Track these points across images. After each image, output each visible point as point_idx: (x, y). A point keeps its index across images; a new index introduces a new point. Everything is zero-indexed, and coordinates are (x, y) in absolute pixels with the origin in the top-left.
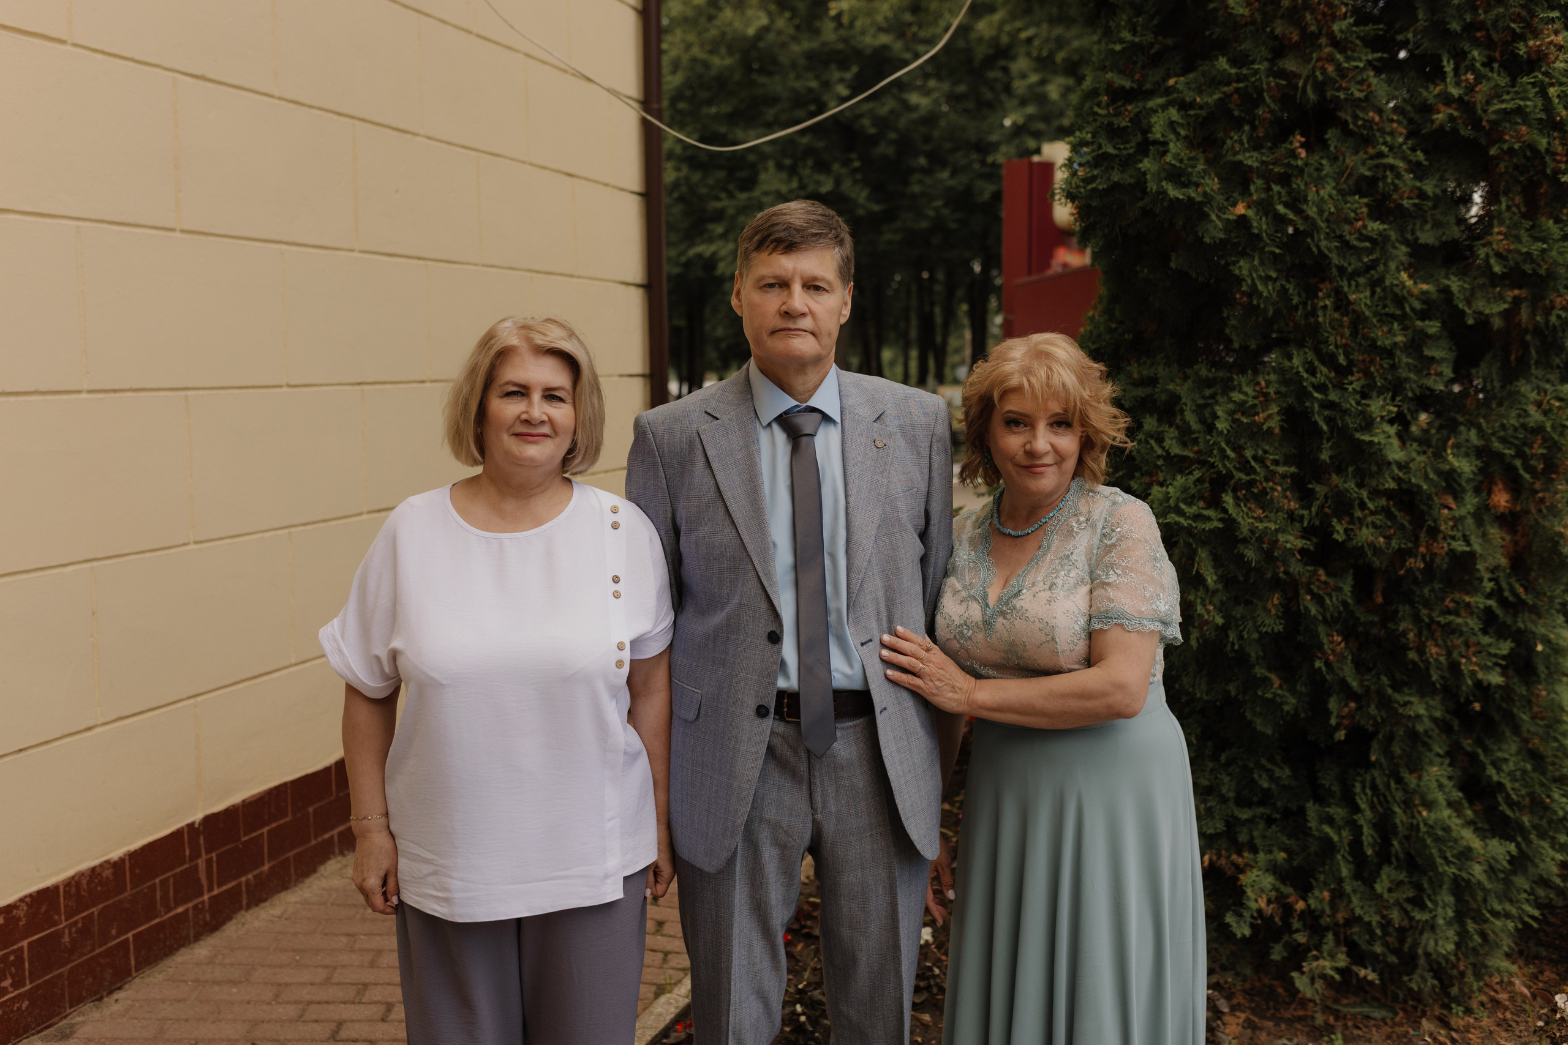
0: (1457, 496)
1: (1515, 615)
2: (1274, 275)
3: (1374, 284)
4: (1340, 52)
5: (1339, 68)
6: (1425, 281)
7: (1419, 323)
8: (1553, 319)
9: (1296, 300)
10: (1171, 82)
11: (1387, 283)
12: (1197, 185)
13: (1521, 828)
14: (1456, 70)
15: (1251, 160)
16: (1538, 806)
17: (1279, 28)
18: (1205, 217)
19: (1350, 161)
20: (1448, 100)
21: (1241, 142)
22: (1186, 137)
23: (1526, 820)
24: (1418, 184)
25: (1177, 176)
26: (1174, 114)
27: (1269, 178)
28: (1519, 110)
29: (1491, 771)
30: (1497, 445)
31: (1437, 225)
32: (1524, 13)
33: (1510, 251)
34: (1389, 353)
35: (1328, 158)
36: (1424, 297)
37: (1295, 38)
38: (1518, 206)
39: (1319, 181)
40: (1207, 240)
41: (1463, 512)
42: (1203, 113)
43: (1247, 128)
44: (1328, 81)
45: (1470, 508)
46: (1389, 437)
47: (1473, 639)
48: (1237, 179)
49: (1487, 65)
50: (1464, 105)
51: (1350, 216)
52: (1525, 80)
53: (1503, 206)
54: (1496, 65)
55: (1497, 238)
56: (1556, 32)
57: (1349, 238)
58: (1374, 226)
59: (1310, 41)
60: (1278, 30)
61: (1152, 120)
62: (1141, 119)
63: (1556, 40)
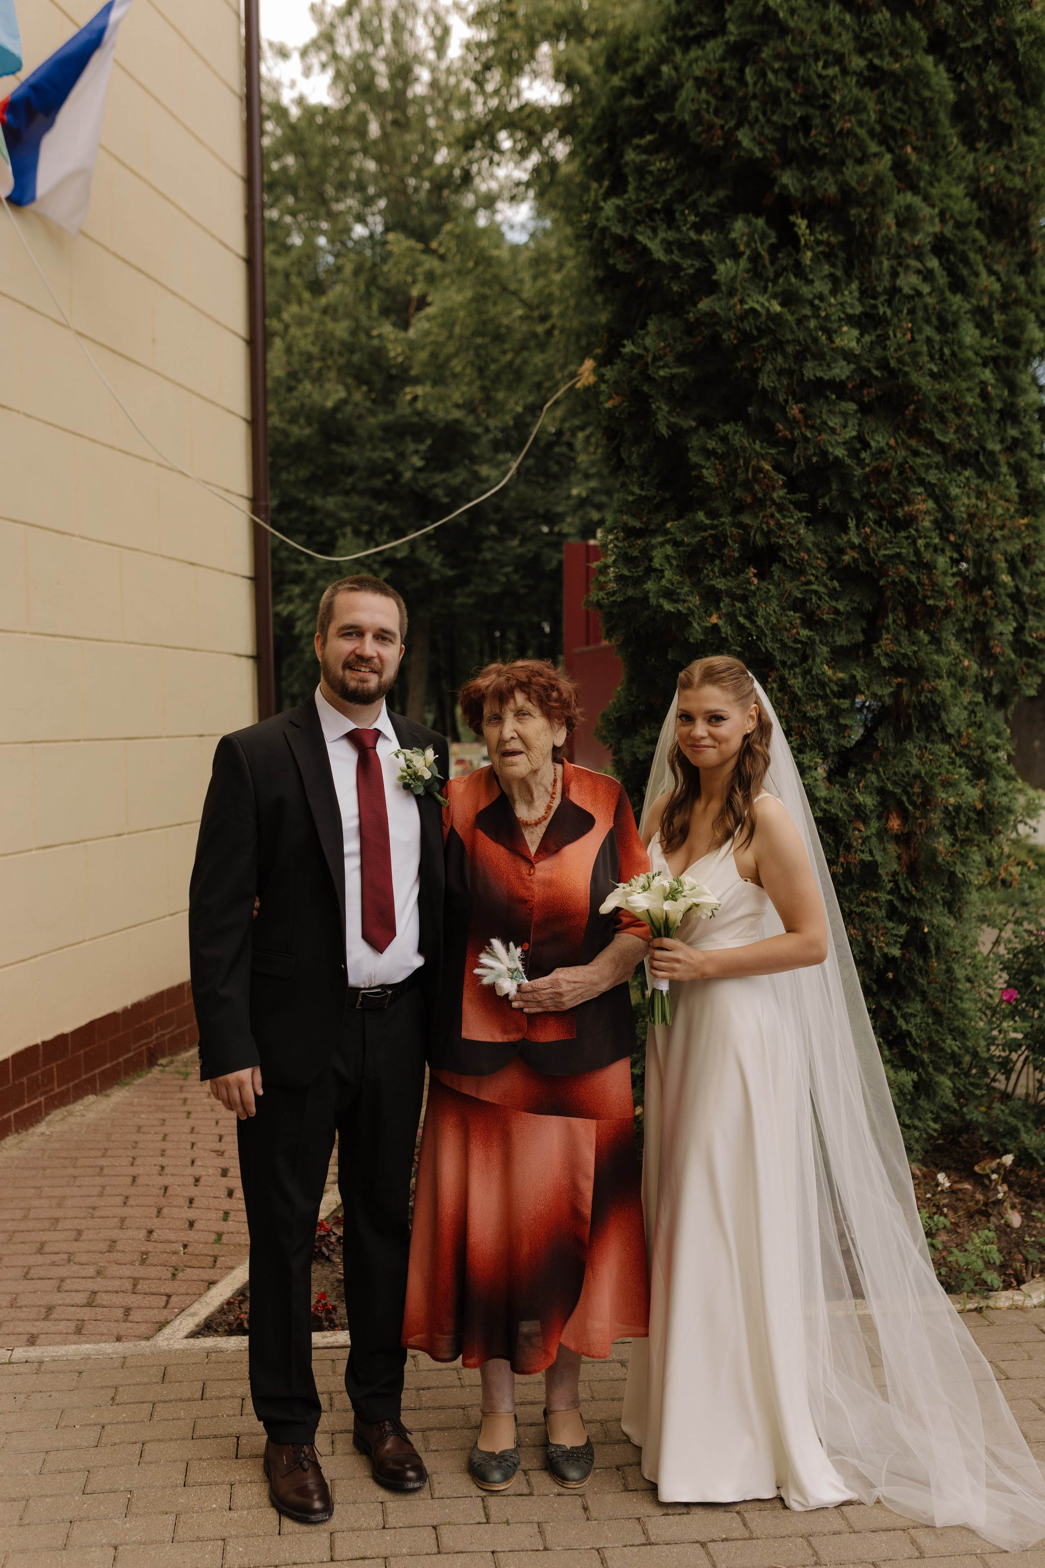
0: (865, 821)
1: (909, 907)
3: (806, 673)
4: (779, 512)
5: (778, 523)
6: (842, 671)
7: (836, 701)
8: (923, 699)
10: (668, 525)
11: (814, 672)
12: (684, 601)
13: (922, 1064)
14: (857, 526)
15: (721, 584)
16: (934, 1047)
17: (738, 492)
18: (689, 624)
19: (788, 586)
20: (853, 547)
21: (713, 570)
22: (677, 566)
23: (925, 1057)
24: (834, 604)
25: (670, 594)
26: (669, 549)
27: (734, 597)
28: (898, 555)
29: (901, 1022)
30: (890, 787)
31: (849, 632)
32: (901, 488)
33: (893, 651)
34: (815, 721)
35: (774, 584)
36: (840, 683)
37: (749, 500)
38: (901, 620)
39: (767, 600)
40: (691, 640)
41: (868, 833)
42: (689, 549)
43: (717, 562)
44: (770, 532)
45: (874, 831)
46: (816, 780)
47: (881, 925)
48: (712, 597)
49: (878, 523)
50: (863, 550)
51: (788, 625)
52: (903, 534)
53: (890, 620)
54: (884, 523)
55: (886, 642)
56: (924, 501)
57: (787, 641)
58: (805, 633)
59: (759, 503)
60: (738, 495)
61: (653, 553)
62: (646, 552)
63: (923, 507)
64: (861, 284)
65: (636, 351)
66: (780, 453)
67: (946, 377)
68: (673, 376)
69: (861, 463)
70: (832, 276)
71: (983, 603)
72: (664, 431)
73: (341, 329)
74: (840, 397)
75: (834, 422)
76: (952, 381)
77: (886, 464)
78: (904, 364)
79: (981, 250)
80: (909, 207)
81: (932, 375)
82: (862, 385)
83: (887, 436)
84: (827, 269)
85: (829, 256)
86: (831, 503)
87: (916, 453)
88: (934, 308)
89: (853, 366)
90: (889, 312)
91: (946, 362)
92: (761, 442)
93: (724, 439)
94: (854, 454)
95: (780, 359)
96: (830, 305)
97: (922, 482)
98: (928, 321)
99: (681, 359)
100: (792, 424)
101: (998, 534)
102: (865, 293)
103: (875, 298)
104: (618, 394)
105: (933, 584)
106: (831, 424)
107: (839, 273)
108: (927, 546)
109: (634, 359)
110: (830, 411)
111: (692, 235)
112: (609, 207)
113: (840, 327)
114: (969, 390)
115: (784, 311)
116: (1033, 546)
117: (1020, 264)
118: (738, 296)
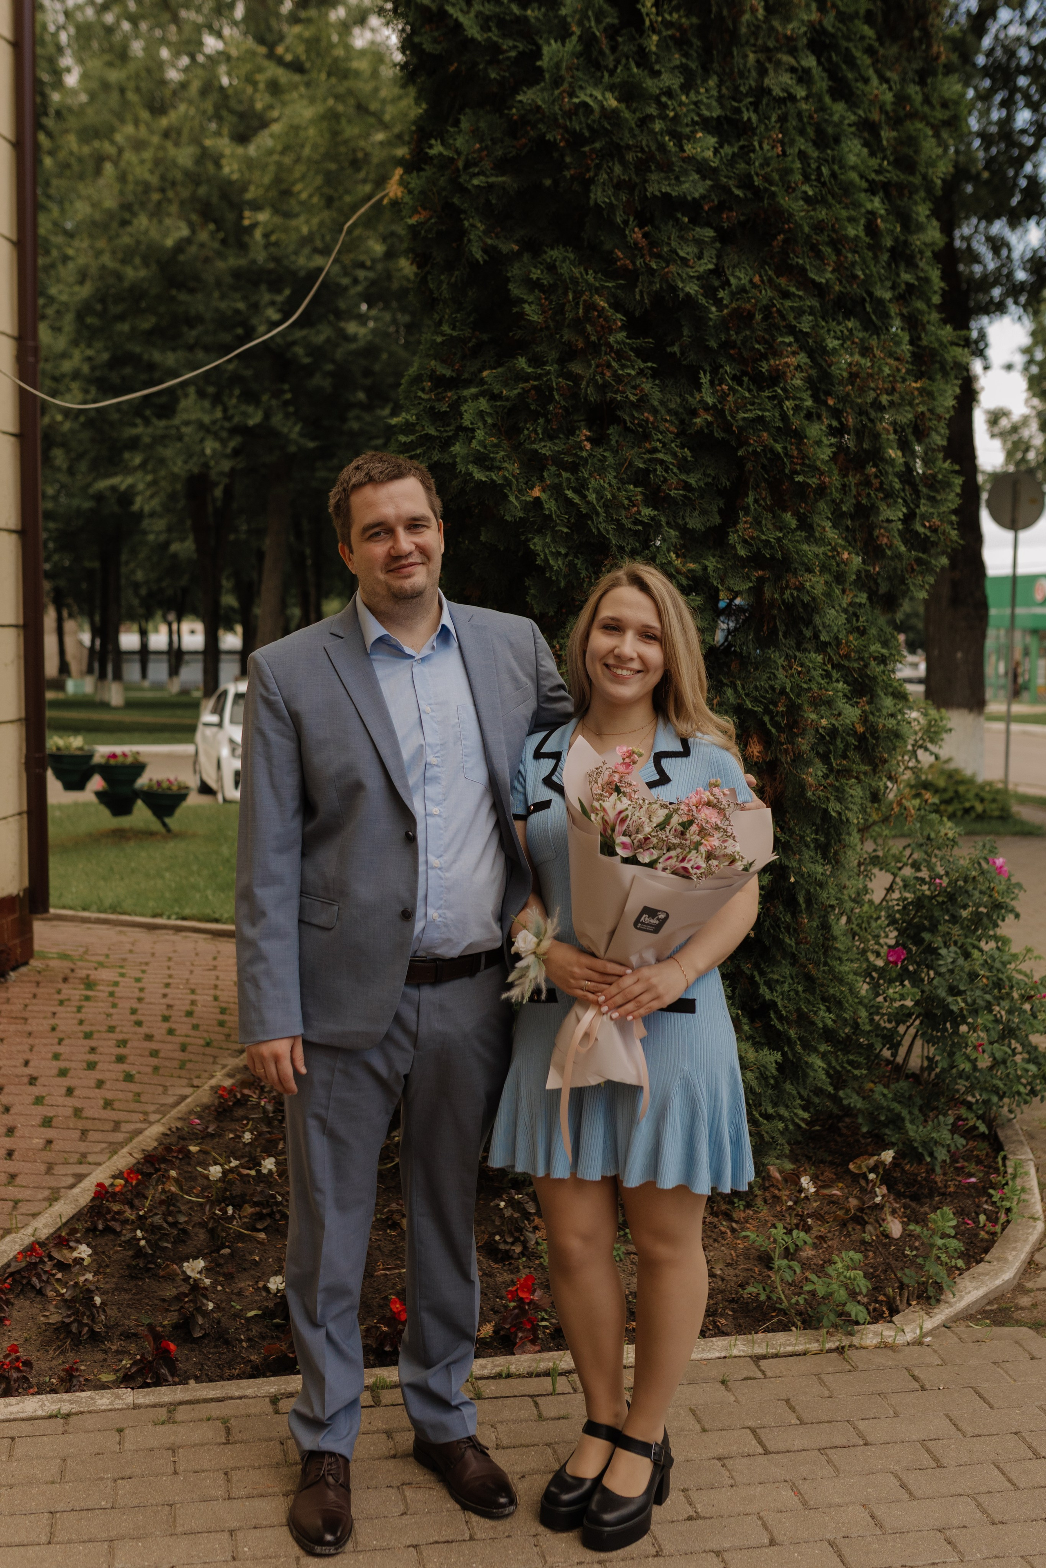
2: (563, 551)
4: (617, 360)
5: (615, 375)
6: (691, 561)
8: (788, 597)
9: (584, 574)
10: (485, 374)
12: (500, 469)
13: (788, 1041)
14: (712, 382)
15: (546, 449)
16: (803, 1020)
17: (567, 335)
18: (505, 498)
19: (630, 453)
20: (707, 408)
21: (535, 431)
22: (494, 425)
24: (683, 477)
25: (482, 460)
26: (483, 404)
27: (561, 465)
28: (760, 419)
30: (749, 704)
31: (703, 512)
32: (767, 336)
33: (752, 538)
35: (611, 450)
36: (689, 575)
37: (581, 345)
38: (764, 499)
39: (601, 470)
40: (509, 517)
42: (507, 404)
43: (541, 421)
44: (605, 386)
48: (534, 464)
49: (737, 379)
50: (718, 412)
51: (626, 502)
52: (767, 393)
53: (750, 500)
54: (746, 379)
55: (744, 527)
56: (794, 353)
57: (625, 521)
58: (647, 512)
59: (594, 348)
60: (565, 338)
61: (464, 408)
62: (456, 406)
63: (793, 361)
64: (721, 81)
65: (445, 153)
66: (618, 286)
67: (823, 202)
68: (490, 186)
69: (718, 303)
70: (683, 68)
72: (479, 255)
74: (694, 221)
75: (687, 251)
76: (829, 207)
77: (748, 306)
78: (771, 183)
79: (870, 51)
81: (807, 199)
82: (720, 207)
83: (750, 272)
85: (682, 40)
86: (682, 353)
87: (786, 295)
88: (811, 117)
89: (710, 182)
90: (754, 118)
91: (824, 184)
92: (596, 272)
93: (551, 267)
94: (710, 292)
95: (617, 169)
97: (792, 330)
98: (802, 132)
99: (501, 166)
100: (633, 250)
101: (885, 399)
103: (738, 99)
104: (425, 209)
105: (804, 457)
106: (681, 253)
108: (797, 409)
109: (445, 163)
110: (681, 238)
113: (693, 132)
114: (851, 219)
115: (623, 106)
116: (928, 415)
117: (917, 72)
118: (565, 86)
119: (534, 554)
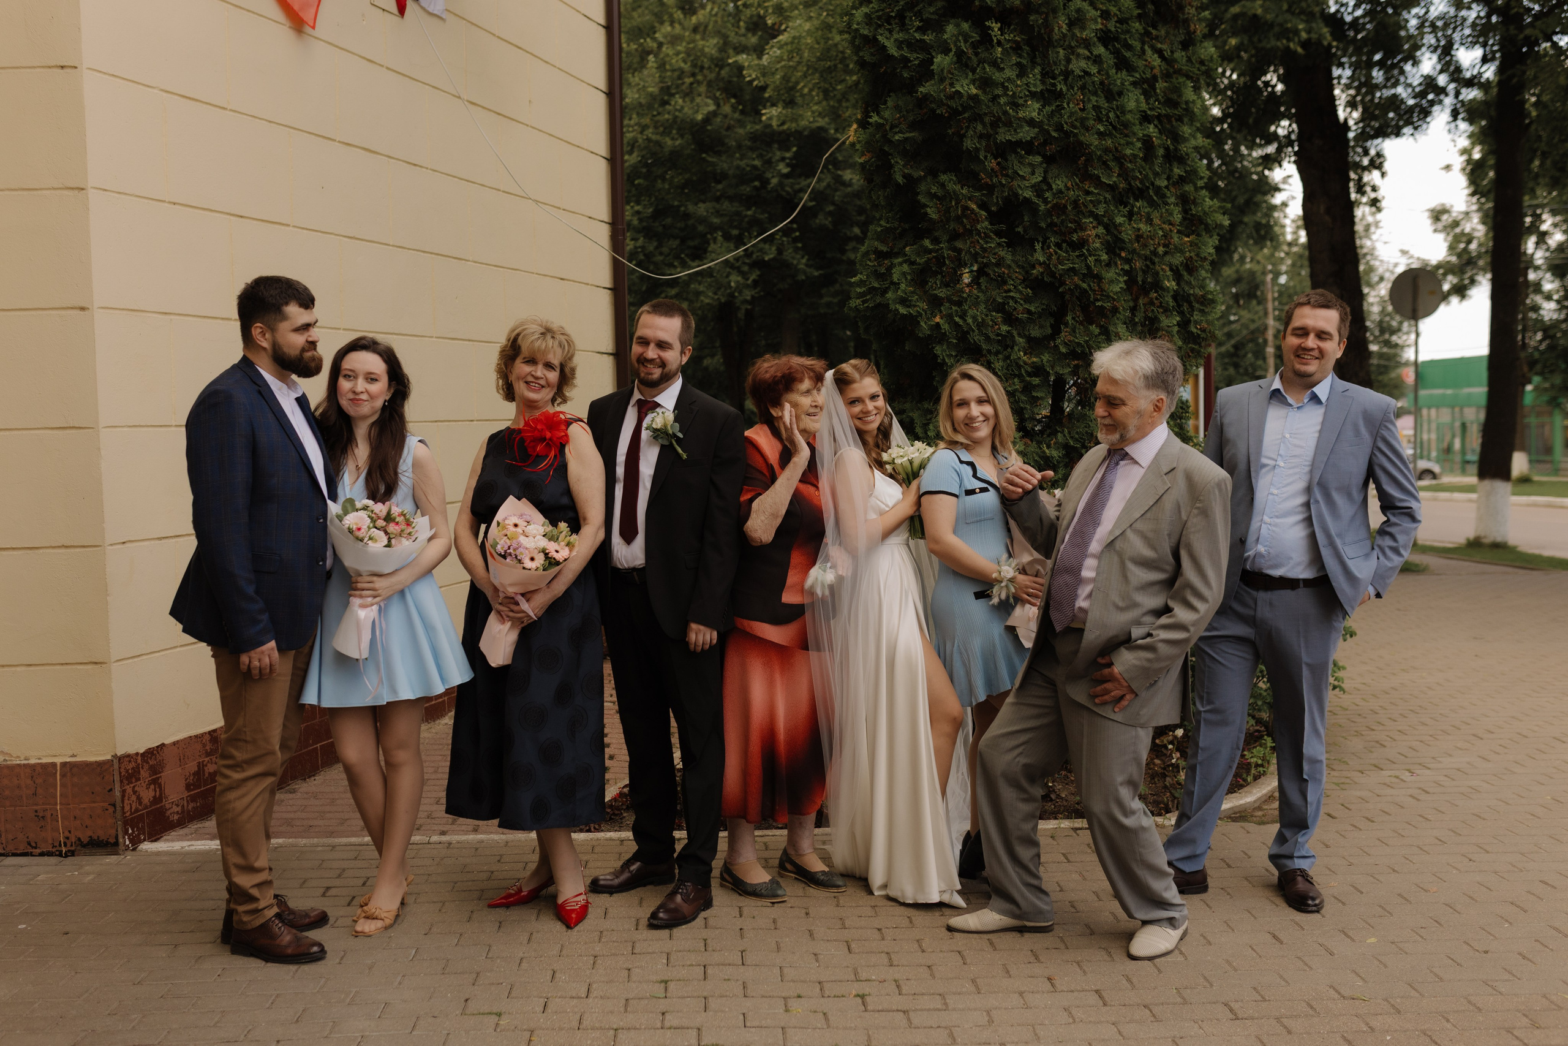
5: (982, 247)
6: (1034, 357)
7: (1027, 379)
10: (907, 249)
11: (1012, 358)
12: (915, 306)
14: (1042, 248)
15: (942, 293)
17: (953, 225)
18: (920, 322)
19: (993, 293)
20: (1040, 264)
21: (936, 283)
22: (912, 280)
24: (1027, 306)
25: (904, 301)
26: (906, 268)
27: (951, 303)
28: (1073, 269)
30: (1072, 442)
31: (1041, 327)
32: (1076, 219)
33: (1070, 341)
35: (983, 292)
36: (1034, 366)
37: (961, 231)
38: (1078, 317)
39: (976, 304)
40: (920, 335)
42: (918, 267)
43: (939, 276)
44: (977, 254)
48: (936, 303)
49: (1058, 246)
50: (1046, 266)
51: (991, 323)
52: (1077, 253)
53: (1069, 318)
54: (1064, 245)
55: (1065, 335)
56: (1094, 228)
57: (991, 335)
58: (1005, 328)
59: (969, 233)
60: (952, 227)
61: (894, 270)
62: (889, 269)
63: (1094, 232)
64: (1043, 69)
65: (879, 121)
66: (983, 195)
67: (1110, 135)
68: (906, 139)
69: (1045, 201)
70: (1018, 64)
71: (1152, 303)
72: (900, 180)
73: (710, 46)
74: (1028, 153)
75: (1024, 171)
76: (1114, 137)
77: (1063, 201)
78: (1075, 127)
80: (1078, 11)
81: (1101, 134)
82: (1045, 143)
83: (1065, 179)
84: (1014, 59)
85: (1017, 48)
86: (1025, 231)
87: (1088, 193)
88: (1101, 84)
89: (1036, 130)
90: (1064, 89)
91: (1111, 124)
92: (969, 188)
93: (943, 185)
94: (1039, 193)
95: (980, 127)
96: (1017, 86)
97: (1092, 214)
98: (1095, 94)
99: (912, 126)
100: (991, 173)
101: (1161, 250)
102: (1044, 75)
103: (1054, 78)
104: (869, 152)
105: (1102, 290)
106: (1021, 173)
107: (1024, 62)
108: (1096, 261)
109: (879, 126)
110: (1020, 163)
111: (917, 36)
112: (859, 14)
113: (1026, 101)
114: (1128, 143)
115: (980, 92)
116: (1195, 258)
117: (1181, 43)
118: (947, 82)
119: (936, 356)
